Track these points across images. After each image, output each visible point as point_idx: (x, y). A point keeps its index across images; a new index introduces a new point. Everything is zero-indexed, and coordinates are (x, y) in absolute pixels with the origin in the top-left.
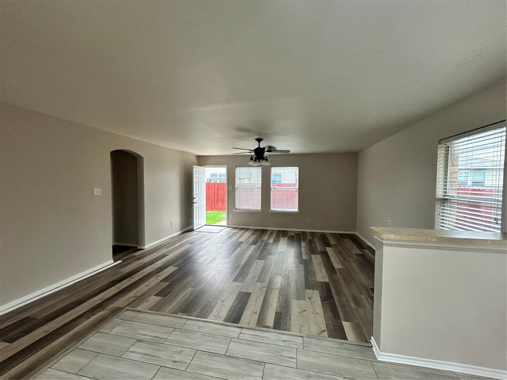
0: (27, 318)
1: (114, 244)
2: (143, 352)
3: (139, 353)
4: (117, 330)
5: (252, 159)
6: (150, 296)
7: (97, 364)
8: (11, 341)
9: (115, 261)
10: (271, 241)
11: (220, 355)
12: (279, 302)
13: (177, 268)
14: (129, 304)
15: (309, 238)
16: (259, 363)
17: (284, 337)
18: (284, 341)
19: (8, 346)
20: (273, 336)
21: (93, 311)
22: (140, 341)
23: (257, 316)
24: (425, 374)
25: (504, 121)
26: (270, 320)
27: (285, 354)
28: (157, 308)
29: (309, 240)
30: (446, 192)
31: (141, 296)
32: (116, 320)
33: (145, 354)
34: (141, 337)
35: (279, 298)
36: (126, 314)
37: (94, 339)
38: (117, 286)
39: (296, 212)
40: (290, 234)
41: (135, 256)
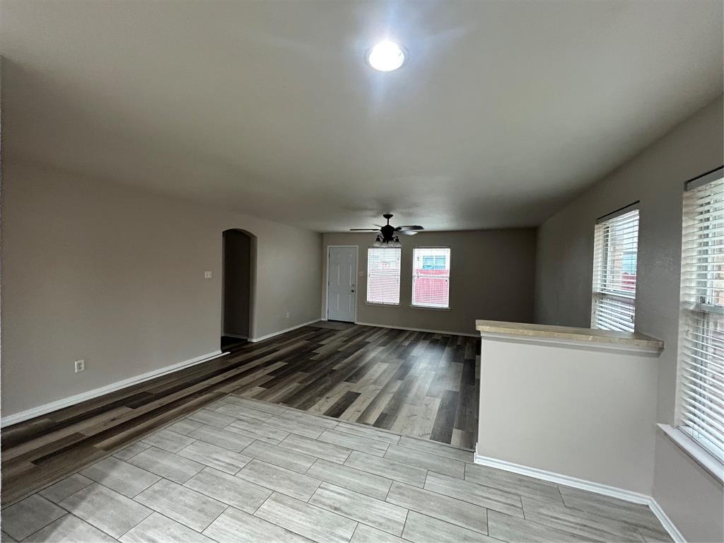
0: (144, 392)
1: (223, 335)
2: (243, 428)
3: (238, 428)
4: (221, 409)
5: (378, 240)
6: (254, 386)
7: (203, 431)
8: (134, 407)
9: (223, 352)
10: (407, 344)
11: (312, 439)
12: (388, 404)
13: (286, 363)
14: (234, 391)
15: (459, 343)
16: (348, 449)
17: (381, 434)
18: (380, 437)
19: (130, 411)
20: (370, 432)
21: (201, 393)
22: (241, 420)
23: (360, 414)
24: (520, 480)
25: (639, 201)
26: (373, 418)
27: (376, 446)
28: (260, 397)
29: (459, 346)
30: (605, 286)
31: (245, 386)
32: (219, 402)
33: (244, 430)
34: (241, 417)
35: (390, 401)
36: (229, 398)
37: (200, 414)
38: (225, 374)
39: (447, 309)
40: (435, 337)
41: (243, 349)
